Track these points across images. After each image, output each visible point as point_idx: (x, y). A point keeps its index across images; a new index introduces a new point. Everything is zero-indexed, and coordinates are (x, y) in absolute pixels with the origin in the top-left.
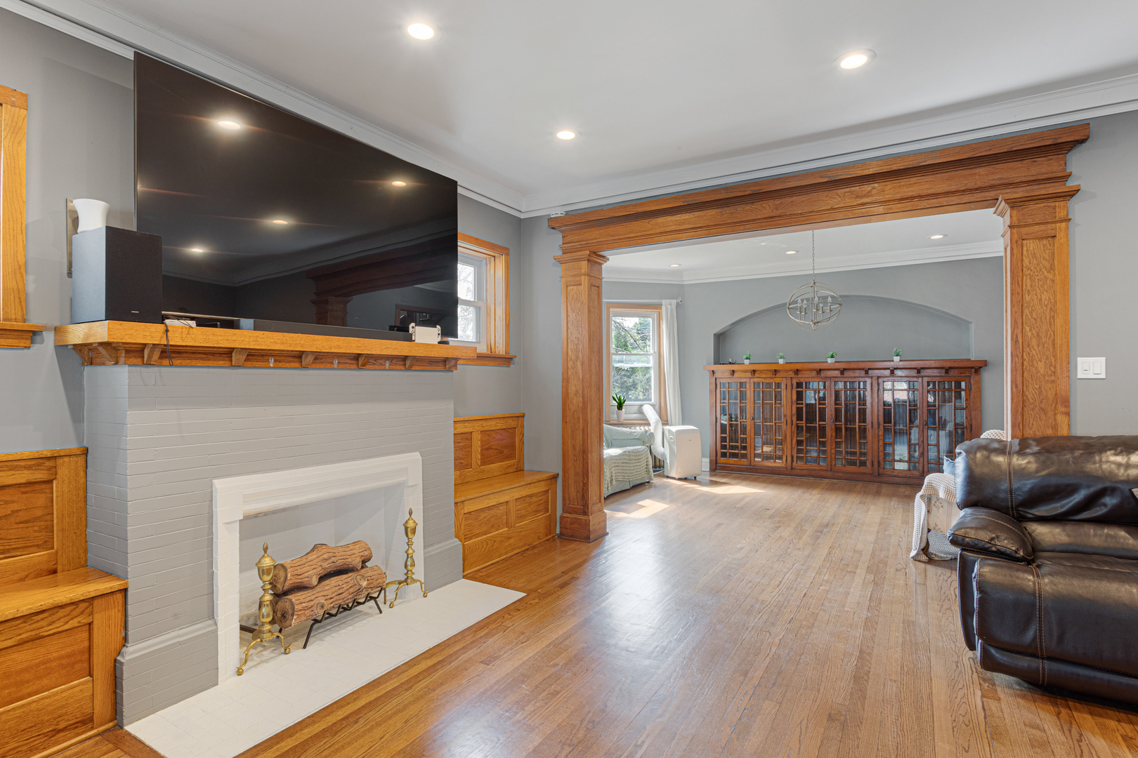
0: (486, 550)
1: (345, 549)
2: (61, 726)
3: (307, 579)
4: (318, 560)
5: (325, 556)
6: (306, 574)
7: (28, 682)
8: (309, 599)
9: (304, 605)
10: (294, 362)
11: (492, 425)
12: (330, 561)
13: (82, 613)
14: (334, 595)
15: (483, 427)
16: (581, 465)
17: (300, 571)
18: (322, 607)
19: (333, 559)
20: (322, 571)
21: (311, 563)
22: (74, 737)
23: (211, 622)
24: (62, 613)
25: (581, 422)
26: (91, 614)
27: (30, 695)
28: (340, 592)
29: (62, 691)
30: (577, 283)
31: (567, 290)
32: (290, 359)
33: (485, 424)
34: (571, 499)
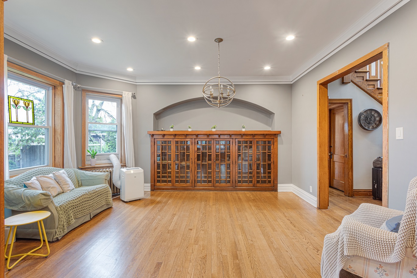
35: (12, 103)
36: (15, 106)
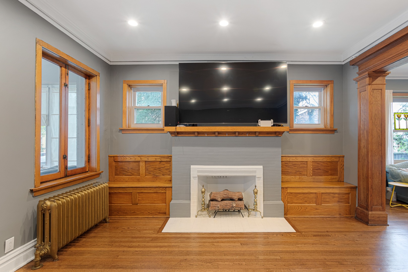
0: (301, 211)
1: (233, 193)
2: (161, 212)
3: (217, 198)
4: (222, 194)
5: (225, 193)
6: (217, 197)
7: (156, 201)
8: (216, 204)
9: (214, 205)
10: (213, 135)
11: (320, 159)
12: (227, 195)
13: (164, 190)
14: (224, 205)
15: (314, 160)
16: (366, 184)
17: (216, 195)
18: (218, 207)
19: (228, 195)
20: (222, 198)
21: (220, 194)
22: (162, 216)
23: (189, 201)
24: (161, 189)
25: (366, 161)
26: (166, 191)
27: (156, 203)
28: (226, 205)
29: (161, 205)
30: (364, 90)
31: (360, 94)
32: (212, 134)
33: (315, 158)
34: (362, 200)
35: (396, 117)
36: (398, 119)
